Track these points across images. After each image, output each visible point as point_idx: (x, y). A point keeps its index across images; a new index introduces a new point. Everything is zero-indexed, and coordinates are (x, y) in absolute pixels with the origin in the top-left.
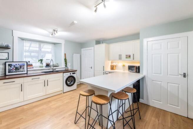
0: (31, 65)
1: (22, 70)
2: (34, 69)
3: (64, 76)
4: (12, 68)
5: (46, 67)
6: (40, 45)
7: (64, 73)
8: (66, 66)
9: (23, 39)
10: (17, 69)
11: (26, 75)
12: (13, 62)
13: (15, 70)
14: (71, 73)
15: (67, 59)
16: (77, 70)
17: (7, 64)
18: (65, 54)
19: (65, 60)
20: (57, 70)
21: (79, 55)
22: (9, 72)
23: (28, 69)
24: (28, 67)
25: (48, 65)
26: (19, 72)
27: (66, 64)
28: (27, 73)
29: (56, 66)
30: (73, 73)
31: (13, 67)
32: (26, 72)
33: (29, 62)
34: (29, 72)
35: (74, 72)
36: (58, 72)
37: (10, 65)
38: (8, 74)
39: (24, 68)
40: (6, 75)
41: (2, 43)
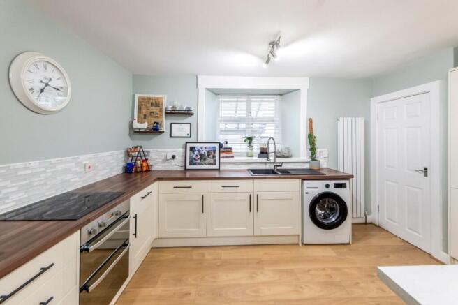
0: (229, 150)
1: (210, 160)
2: (236, 159)
3: (305, 190)
4: (194, 156)
5: (259, 157)
7: (305, 182)
8: (313, 157)
9: (217, 93)
10: (202, 157)
11: (216, 174)
12: (197, 142)
13: (199, 161)
14: (331, 183)
15: (315, 134)
16: (352, 176)
17: (189, 145)
18: (310, 121)
19: (311, 139)
20: (285, 167)
21: (360, 122)
22: (190, 164)
23: (222, 160)
24: (222, 155)
25: (264, 152)
26: (205, 164)
27: (313, 149)
28: (219, 170)
29: (284, 157)
30: (336, 186)
31: (196, 153)
32: (217, 167)
33: (226, 143)
34: (222, 168)
35: (342, 180)
36: (287, 174)
37: (192, 149)
38: (188, 167)
39: (214, 157)
40: (186, 170)
41: (181, 105)
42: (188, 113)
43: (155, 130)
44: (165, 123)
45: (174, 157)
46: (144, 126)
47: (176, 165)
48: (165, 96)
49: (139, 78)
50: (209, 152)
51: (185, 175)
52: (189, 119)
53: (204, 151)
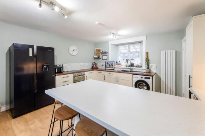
0: (120, 64)
1: (111, 67)
2: (122, 67)
4: (108, 65)
5: (129, 67)
6: (129, 47)
8: (148, 67)
9: (117, 45)
10: (110, 66)
11: (113, 71)
14: (144, 77)
16: (153, 75)
17: (106, 62)
18: (147, 53)
21: (173, 52)
23: (115, 67)
25: (132, 65)
27: (147, 64)
30: (145, 78)
32: (113, 69)
33: (119, 61)
34: (115, 69)
35: (148, 76)
37: (107, 63)
38: (106, 68)
39: (113, 66)
40: (106, 69)
41: (104, 50)
42: (106, 53)
43: (99, 58)
44: (101, 55)
45: (103, 65)
46: (96, 57)
47: (103, 68)
48: (101, 48)
49: (96, 44)
50: (111, 64)
51: (105, 70)
52: (107, 54)
53: (110, 64)
